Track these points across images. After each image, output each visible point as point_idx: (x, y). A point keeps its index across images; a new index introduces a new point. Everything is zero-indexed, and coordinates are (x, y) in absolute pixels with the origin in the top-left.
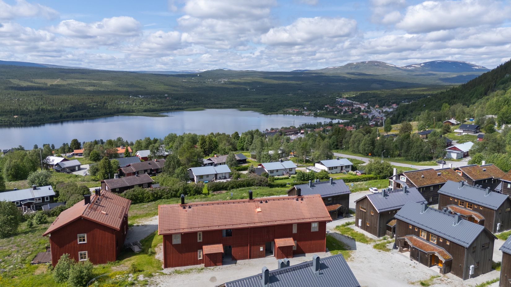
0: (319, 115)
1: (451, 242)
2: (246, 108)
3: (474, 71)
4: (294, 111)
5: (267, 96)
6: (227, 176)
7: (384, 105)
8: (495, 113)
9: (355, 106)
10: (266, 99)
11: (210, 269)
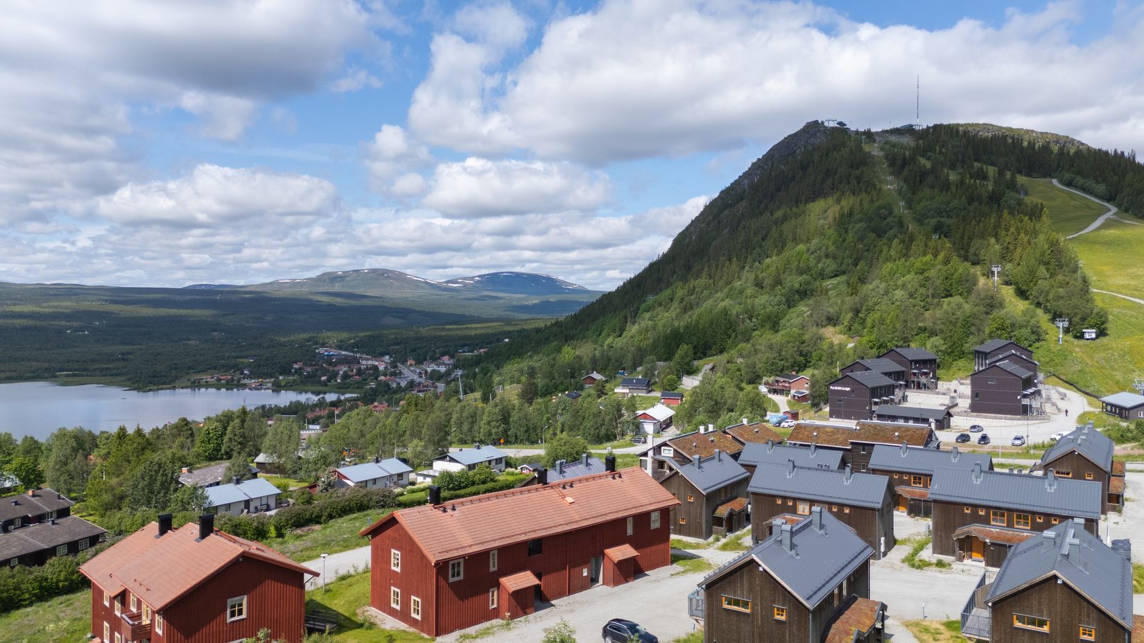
0: (285, 386)
1: (850, 506)
2: (77, 379)
3: (567, 293)
4: (219, 380)
5: (128, 348)
6: (272, 503)
7: (425, 359)
9: (364, 362)
10: (129, 354)
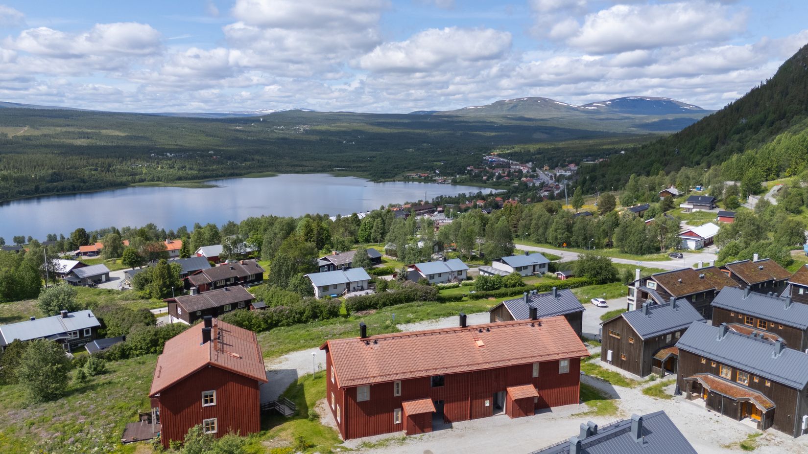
0: (459, 182)
1: (772, 382)
2: (343, 173)
3: (683, 113)
4: (420, 177)
5: (374, 153)
6: (365, 285)
7: (557, 166)
8: (736, 177)
9: (514, 167)
10: (374, 157)
11: (416, 438)
